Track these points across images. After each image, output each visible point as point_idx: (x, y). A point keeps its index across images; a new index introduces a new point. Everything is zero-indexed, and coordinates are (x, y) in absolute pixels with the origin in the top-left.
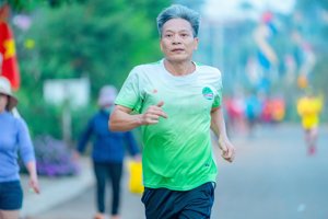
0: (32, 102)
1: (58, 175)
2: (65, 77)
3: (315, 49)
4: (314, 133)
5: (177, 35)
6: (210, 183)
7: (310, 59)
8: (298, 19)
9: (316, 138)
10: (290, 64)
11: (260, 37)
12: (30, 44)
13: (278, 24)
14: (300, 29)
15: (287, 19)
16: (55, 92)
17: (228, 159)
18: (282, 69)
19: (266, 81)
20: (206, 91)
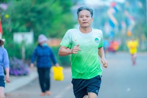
0: (8, 42)
1: (19, 75)
2: (23, 31)
3: (135, 19)
4: (135, 56)
5: (85, 17)
6: (99, 76)
7: (133, 23)
8: (127, 5)
9: (136, 58)
10: (124, 25)
11: (110, 13)
12: (7, 16)
13: (118, 7)
14: (128, 10)
15: (122, 5)
16: (18, 38)
17: (106, 67)
18: (120, 28)
19: (113, 33)
20: (97, 39)
